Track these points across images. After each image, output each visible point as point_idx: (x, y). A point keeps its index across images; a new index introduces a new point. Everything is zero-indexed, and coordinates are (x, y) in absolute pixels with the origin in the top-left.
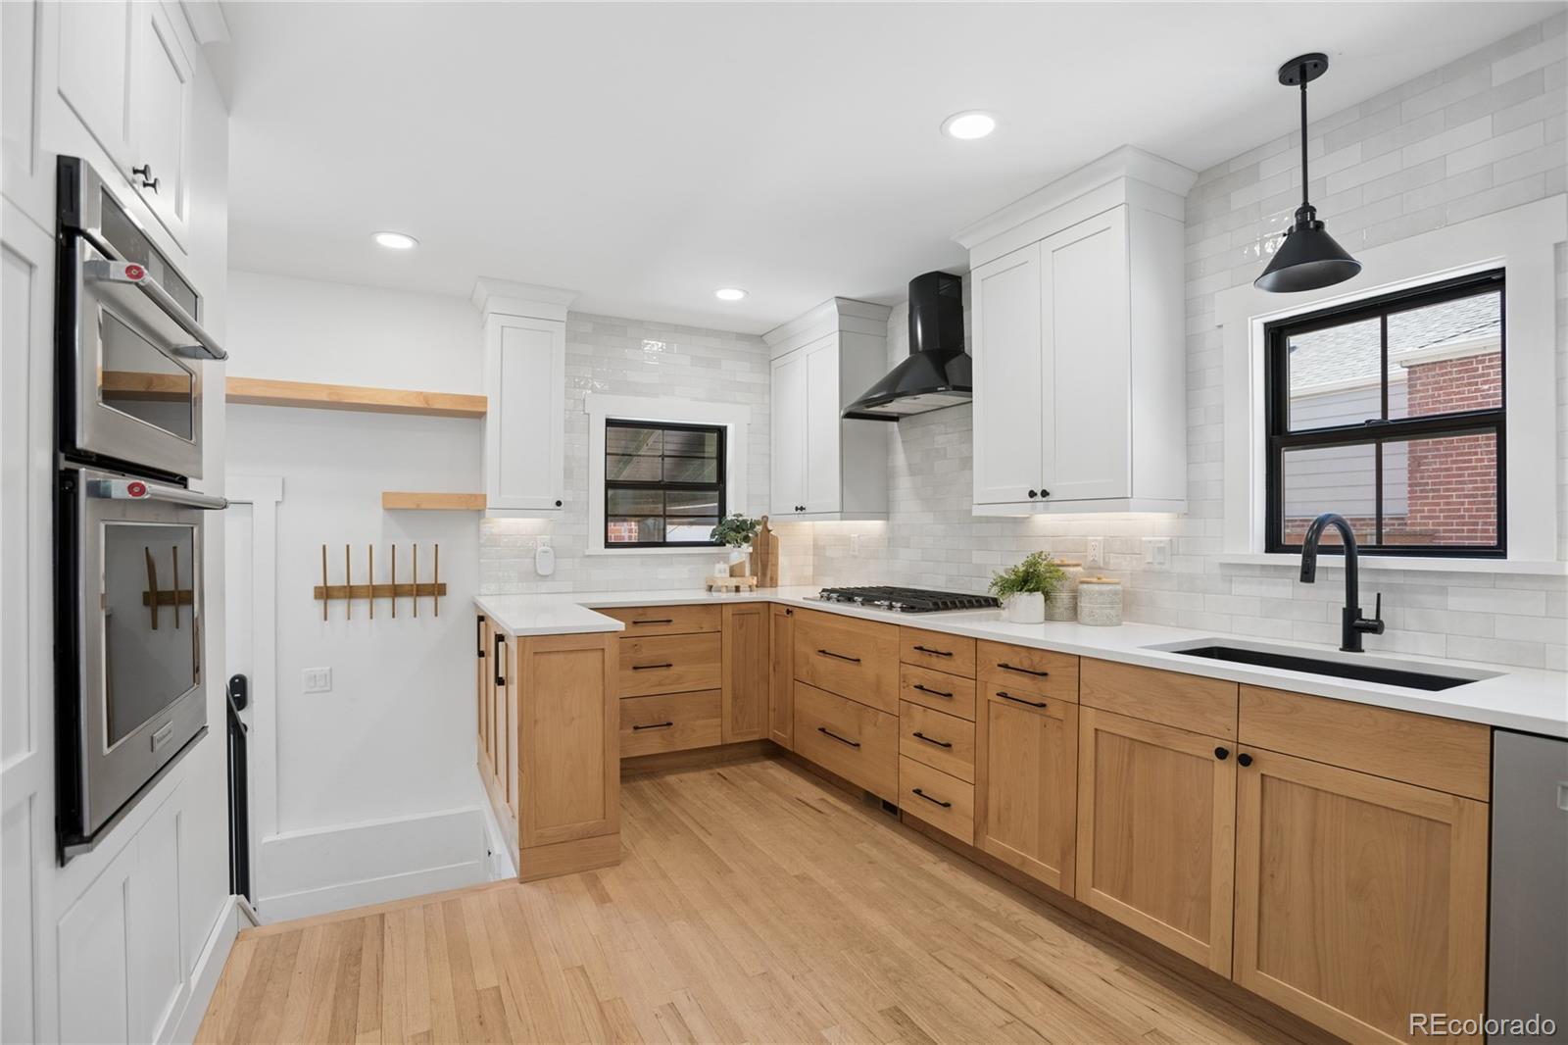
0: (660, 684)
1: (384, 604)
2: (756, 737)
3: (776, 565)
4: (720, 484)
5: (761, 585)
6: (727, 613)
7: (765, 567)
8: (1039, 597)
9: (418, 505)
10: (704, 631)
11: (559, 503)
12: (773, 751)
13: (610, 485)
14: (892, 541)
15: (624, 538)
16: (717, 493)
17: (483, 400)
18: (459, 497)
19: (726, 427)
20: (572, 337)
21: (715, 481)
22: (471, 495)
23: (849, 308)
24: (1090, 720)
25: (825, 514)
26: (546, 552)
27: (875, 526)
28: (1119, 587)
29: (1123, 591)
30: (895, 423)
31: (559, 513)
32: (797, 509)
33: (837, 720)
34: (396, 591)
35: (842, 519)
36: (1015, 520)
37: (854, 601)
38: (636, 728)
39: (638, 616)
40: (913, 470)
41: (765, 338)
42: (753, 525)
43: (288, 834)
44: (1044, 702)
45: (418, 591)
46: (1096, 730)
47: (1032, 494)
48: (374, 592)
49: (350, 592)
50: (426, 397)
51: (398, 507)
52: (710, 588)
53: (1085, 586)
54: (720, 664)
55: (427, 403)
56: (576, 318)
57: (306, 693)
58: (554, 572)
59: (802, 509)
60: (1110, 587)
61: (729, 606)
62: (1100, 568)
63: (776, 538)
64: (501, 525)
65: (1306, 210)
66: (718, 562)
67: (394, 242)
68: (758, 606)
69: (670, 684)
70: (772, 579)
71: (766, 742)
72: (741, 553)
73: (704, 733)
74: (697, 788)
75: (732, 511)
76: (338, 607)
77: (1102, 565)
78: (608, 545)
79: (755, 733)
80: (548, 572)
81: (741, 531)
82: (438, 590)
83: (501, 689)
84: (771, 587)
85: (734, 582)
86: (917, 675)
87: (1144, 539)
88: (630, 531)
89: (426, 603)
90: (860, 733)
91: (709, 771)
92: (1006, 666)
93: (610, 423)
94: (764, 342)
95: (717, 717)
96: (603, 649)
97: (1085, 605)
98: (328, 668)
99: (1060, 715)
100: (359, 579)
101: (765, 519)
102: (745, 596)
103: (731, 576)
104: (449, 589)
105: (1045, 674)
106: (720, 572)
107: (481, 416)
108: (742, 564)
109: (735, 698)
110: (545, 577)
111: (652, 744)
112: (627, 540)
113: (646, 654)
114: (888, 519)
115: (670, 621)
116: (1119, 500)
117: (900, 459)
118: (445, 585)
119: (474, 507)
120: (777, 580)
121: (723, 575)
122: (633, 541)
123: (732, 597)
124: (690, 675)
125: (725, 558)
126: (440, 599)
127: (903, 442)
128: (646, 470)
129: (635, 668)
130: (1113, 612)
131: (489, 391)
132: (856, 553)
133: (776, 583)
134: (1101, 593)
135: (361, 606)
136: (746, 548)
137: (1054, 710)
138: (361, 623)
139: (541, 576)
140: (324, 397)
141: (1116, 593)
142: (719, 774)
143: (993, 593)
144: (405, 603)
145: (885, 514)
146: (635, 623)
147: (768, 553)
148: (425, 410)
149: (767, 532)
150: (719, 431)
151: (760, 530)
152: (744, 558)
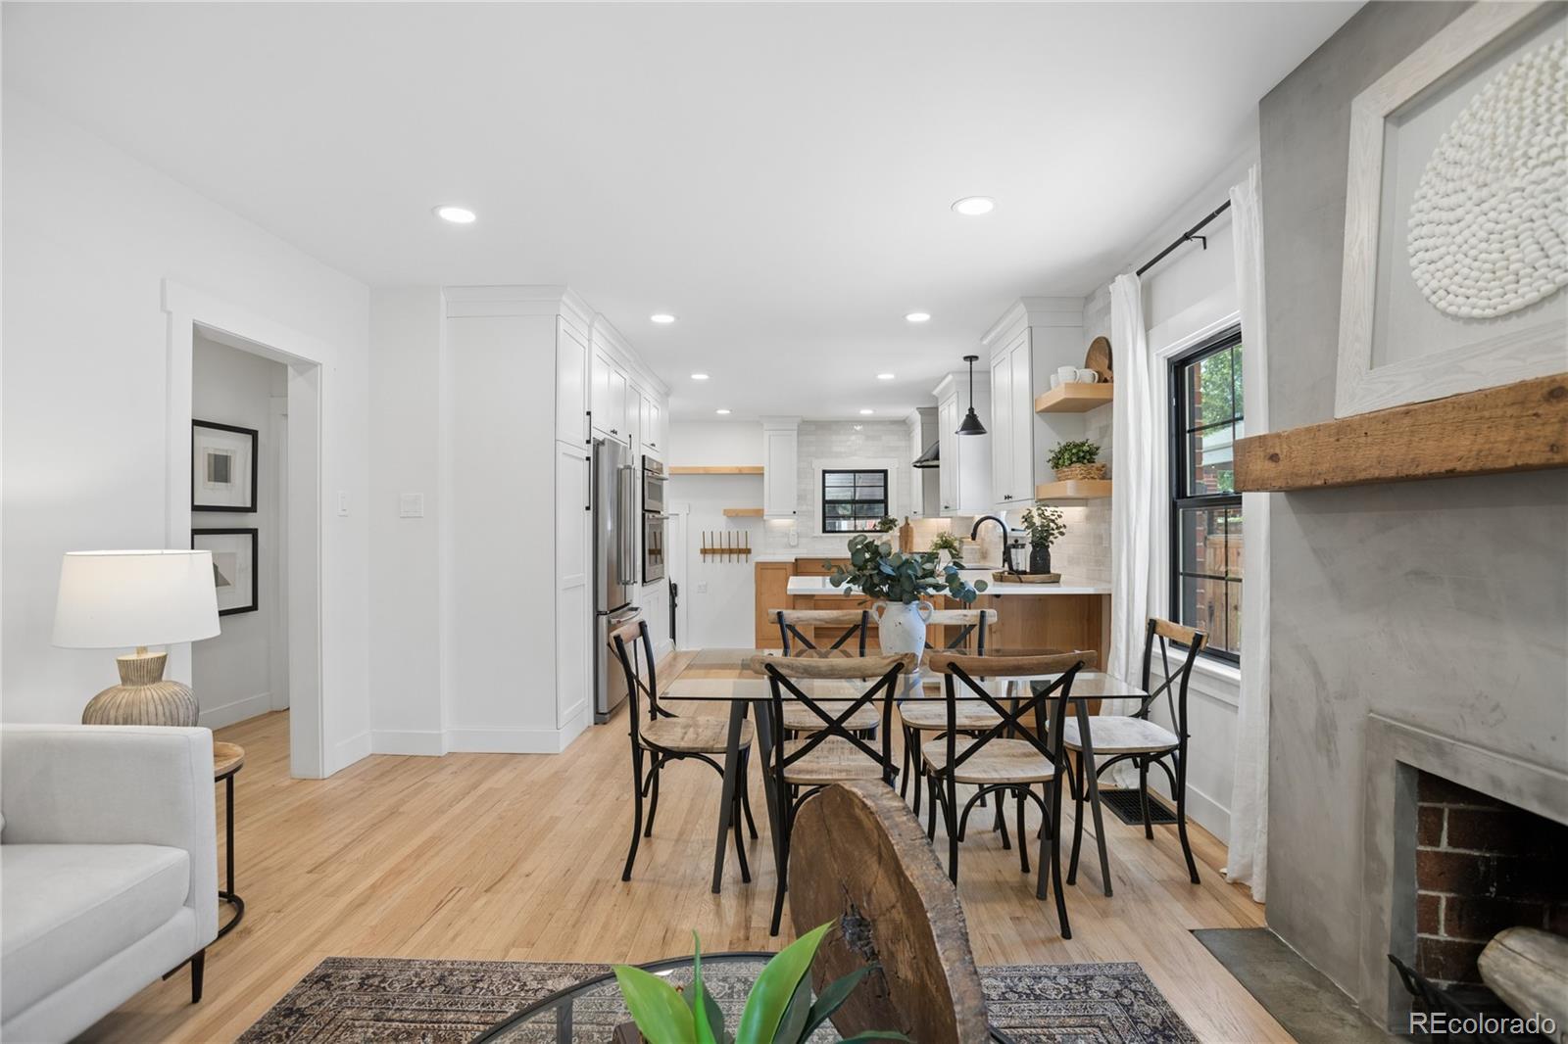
1: (726, 557)
3: (912, 542)
4: (885, 501)
7: (906, 543)
9: (736, 514)
11: (794, 512)
13: (825, 502)
16: (883, 504)
17: (762, 468)
18: (753, 510)
19: (888, 470)
20: (800, 433)
21: (884, 498)
22: (758, 509)
23: (922, 414)
26: (793, 535)
31: (795, 516)
32: (914, 513)
34: (731, 551)
41: (904, 424)
45: (740, 551)
48: (722, 551)
49: (713, 551)
50: (740, 469)
51: (733, 515)
55: (741, 471)
56: (801, 423)
57: (698, 592)
58: (798, 542)
59: (916, 512)
63: (912, 528)
64: (772, 522)
67: (723, 412)
70: (910, 549)
72: (891, 536)
75: (891, 513)
76: (709, 557)
78: (824, 531)
80: (795, 543)
81: (887, 524)
82: (748, 551)
89: (743, 556)
93: (825, 471)
96: (785, 569)
98: (705, 583)
100: (717, 546)
101: (905, 519)
104: (752, 551)
107: (763, 474)
110: (793, 547)
118: (750, 549)
119: (758, 514)
126: (748, 555)
128: (846, 494)
131: (764, 464)
135: (717, 557)
136: (896, 532)
138: (718, 565)
140: (701, 472)
144: (734, 557)
146: (823, 566)
147: (908, 534)
148: (740, 474)
149: (907, 524)
150: (885, 472)
151: (901, 523)
152: (889, 538)
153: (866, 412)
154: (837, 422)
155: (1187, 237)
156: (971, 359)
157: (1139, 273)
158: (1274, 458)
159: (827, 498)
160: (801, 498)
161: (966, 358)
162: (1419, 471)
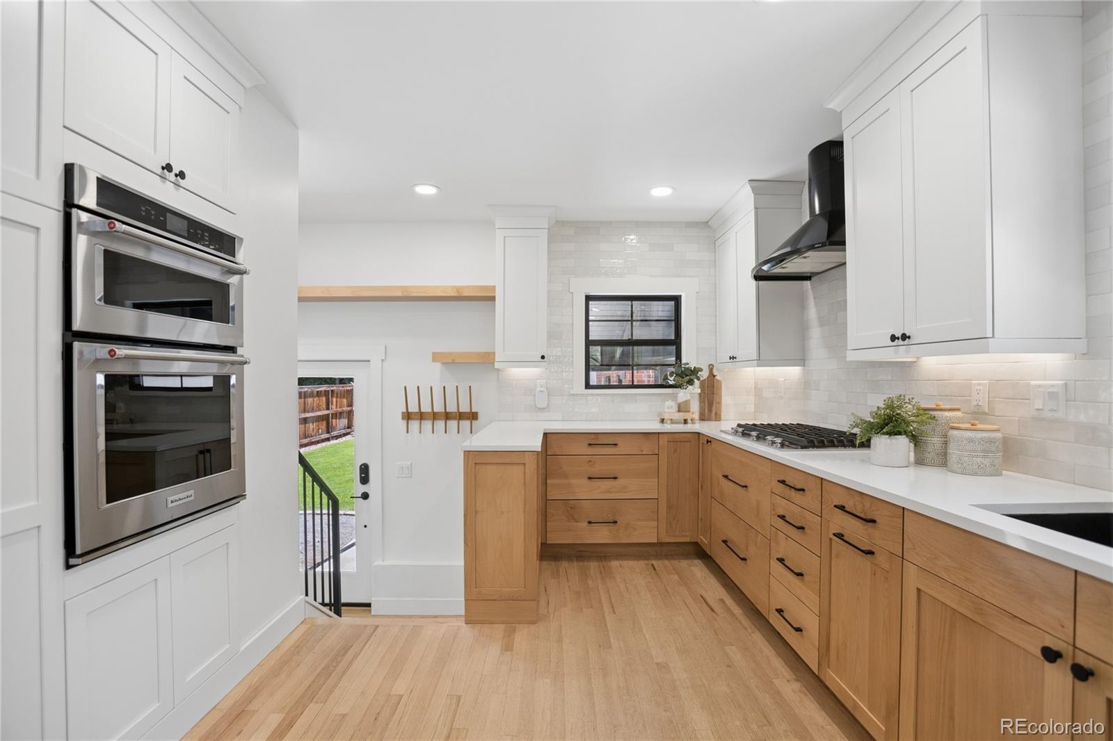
0: (609, 492)
1: (440, 424)
2: (687, 540)
3: (719, 403)
4: (676, 342)
5: (702, 418)
6: (666, 440)
7: (710, 405)
8: (902, 441)
9: (453, 360)
10: (644, 453)
11: (543, 357)
12: (700, 553)
13: (588, 343)
14: (806, 384)
15: (644, 381)
16: (674, 347)
17: (493, 288)
18: (478, 354)
19: (681, 296)
20: (553, 238)
21: (673, 338)
22: (486, 353)
23: (761, 187)
24: (913, 579)
25: (749, 362)
26: (542, 392)
27: (794, 371)
28: (998, 435)
29: (1004, 438)
30: (809, 282)
31: (544, 364)
32: (730, 358)
33: (735, 536)
34: (447, 416)
35: (758, 366)
36: (903, 365)
37: (749, 435)
38: (590, 522)
39: (592, 440)
40: (822, 323)
41: (709, 223)
42: (695, 372)
43: (387, 563)
44: (873, 550)
45: (461, 416)
46: (919, 590)
47: (893, 338)
48: (435, 416)
49: (421, 416)
50: (458, 289)
51: (450, 361)
52: (662, 420)
53: (955, 432)
54: (657, 480)
55: (458, 292)
56: (554, 223)
57: (398, 477)
58: (548, 405)
59: (734, 358)
60: (986, 435)
61: (665, 435)
62: (985, 414)
63: (719, 382)
64: (513, 372)
66: (668, 401)
67: (426, 190)
68: (690, 436)
69: (616, 492)
70: (716, 414)
71: (696, 544)
72: (691, 393)
73: (646, 533)
74: (631, 573)
75: (683, 360)
76: (414, 425)
77: (987, 411)
78: (589, 387)
79: (686, 536)
80: (544, 405)
81: (687, 376)
82: (473, 416)
84: (716, 420)
85: (682, 416)
86: (783, 507)
87: (1032, 383)
88: (649, 376)
89: (465, 424)
90: (747, 550)
91: (646, 562)
92: (842, 508)
93: (588, 297)
94: (709, 226)
95: (653, 520)
96: (524, 464)
97: (953, 451)
98: (410, 463)
99: (886, 566)
100: (425, 408)
101: (711, 368)
102: (690, 428)
103: (679, 411)
104: (480, 416)
105: (874, 521)
106: (669, 409)
107: (493, 299)
108: (687, 403)
109: (669, 507)
110: (542, 409)
111: (602, 536)
112: (646, 383)
113: (600, 468)
114: (804, 366)
115: (616, 445)
116: (977, 341)
117: (812, 313)
118: (477, 413)
119: (486, 360)
120: (720, 415)
121: (671, 410)
122: (651, 383)
123: (681, 428)
124: (631, 487)
125: (674, 397)
126: (473, 422)
127: (814, 298)
129: (590, 478)
130: (986, 461)
131: (496, 282)
132: (782, 394)
133: (720, 418)
134: (971, 440)
135: (427, 425)
136: (695, 389)
137: (881, 558)
138: (427, 435)
139: (540, 409)
140: (399, 294)
141: (991, 441)
142: (653, 565)
144: (453, 424)
145: (801, 360)
146: (590, 445)
147: (713, 394)
148: (459, 298)
149: (712, 376)
150: (676, 300)
151: (704, 375)
152: (689, 397)
154: (609, 223)
159: (591, 338)
160: (554, 335)
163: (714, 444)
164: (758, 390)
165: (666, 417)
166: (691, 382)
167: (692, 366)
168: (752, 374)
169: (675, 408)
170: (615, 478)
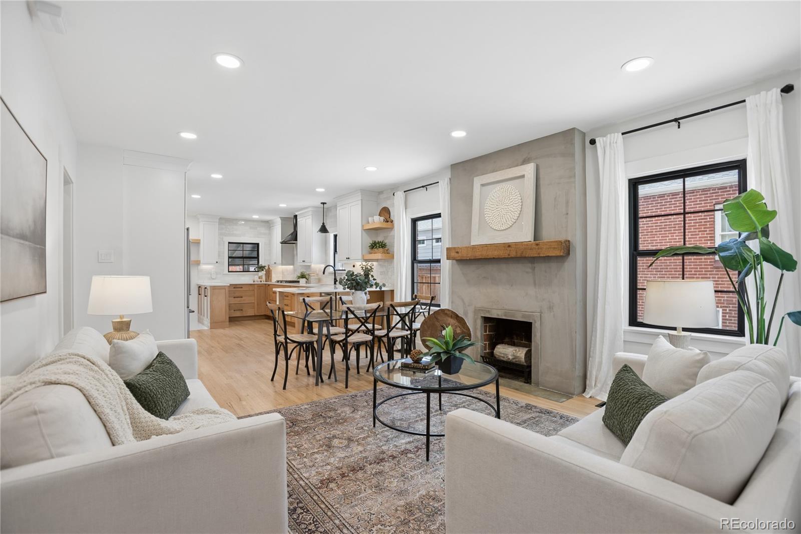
0: (240, 301)
3: (271, 276)
4: (257, 258)
5: (267, 280)
6: (256, 286)
7: (268, 276)
8: (304, 279)
10: (250, 290)
11: (217, 262)
13: (229, 257)
14: (295, 270)
17: (200, 240)
18: (195, 261)
19: (259, 243)
20: (220, 224)
21: (256, 256)
22: (197, 260)
23: (283, 219)
25: (279, 264)
26: (214, 273)
27: (292, 267)
31: (217, 264)
35: (282, 265)
38: (234, 311)
39: (235, 286)
42: (264, 267)
52: (254, 281)
54: (254, 297)
56: (221, 219)
59: (275, 263)
63: (271, 270)
64: (204, 267)
65: (323, 223)
66: (256, 276)
68: (263, 285)
69: (242, 301)
70: (270, 279)
71: (265, 315)
72: (262, 273)
73: (251, 312)
75: (260, 263)
78: (229, 272)
79: (262, 313)
80: (214, 278)
81: (261, 268)
83: (205, 298)
84: (270, 282)
85: (260, 280)
93: (229, 243)
94: (268, 224)
95: (253, 309)
96: (225, 289)
101: (269, 266)
102: (262, 283)
107: (199, 243)
108: (262, 276)
109: (258, 305)
110: (213, 279)
111: (238, 314)
113: (237, 294)
115: (242, 287)
117: (295, 252)
119: (197, 263)
120: (272, 279)
123: (260, 283)
124: (246, 299)
125: (258, 275)
128: (238, 254)
129: (233, 297)
131: (201, 238)
132: (289, 273)
136: (264, 272)
143: (296, 280)
145: (293, 264)
146: (234, 288)
147: (269, 273)
149: (269, 268)
150: (257, 244)
151: (267, 268)
152: (262, 274)
153: (256, 217)
154: (236, 220)
155: (423, 187)
156: (324, 203)
157: (405, 192)
158: (457, 252)
161: (322, 203)
162: (488, 257)
163: (271, 286)
164: (283, 273)
165: (255, 280)
166: (263, 270)
167: (263, 265)
168: (281, 268)
169: (258, 278)
170: (242, 297)
